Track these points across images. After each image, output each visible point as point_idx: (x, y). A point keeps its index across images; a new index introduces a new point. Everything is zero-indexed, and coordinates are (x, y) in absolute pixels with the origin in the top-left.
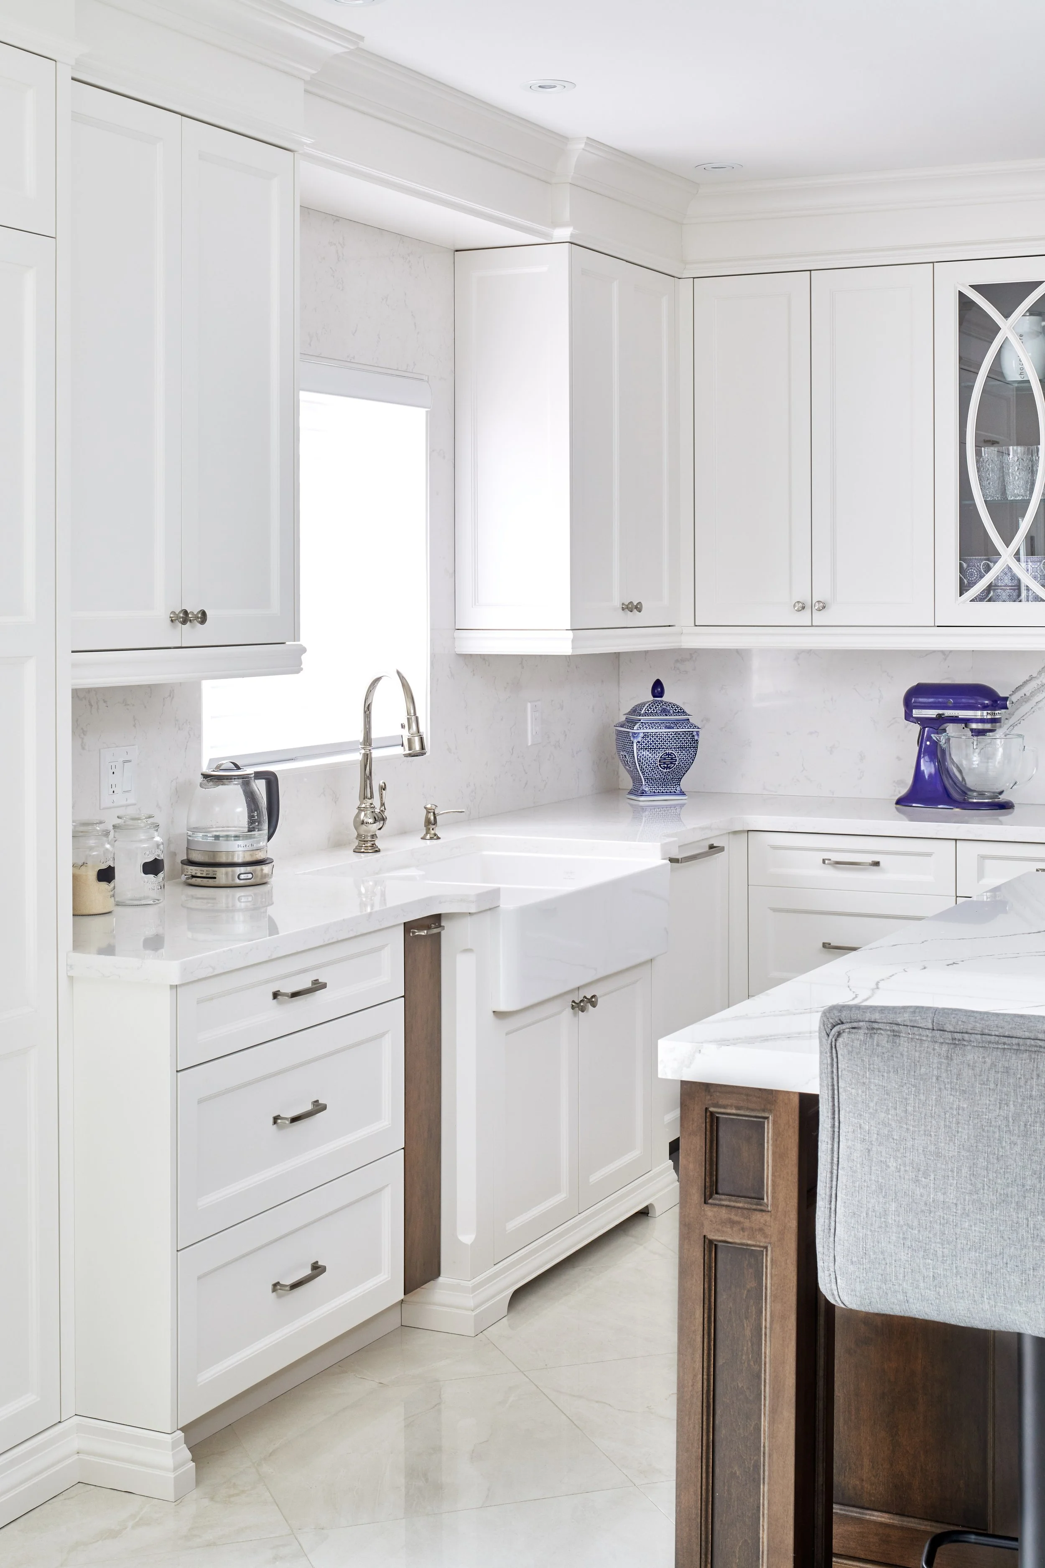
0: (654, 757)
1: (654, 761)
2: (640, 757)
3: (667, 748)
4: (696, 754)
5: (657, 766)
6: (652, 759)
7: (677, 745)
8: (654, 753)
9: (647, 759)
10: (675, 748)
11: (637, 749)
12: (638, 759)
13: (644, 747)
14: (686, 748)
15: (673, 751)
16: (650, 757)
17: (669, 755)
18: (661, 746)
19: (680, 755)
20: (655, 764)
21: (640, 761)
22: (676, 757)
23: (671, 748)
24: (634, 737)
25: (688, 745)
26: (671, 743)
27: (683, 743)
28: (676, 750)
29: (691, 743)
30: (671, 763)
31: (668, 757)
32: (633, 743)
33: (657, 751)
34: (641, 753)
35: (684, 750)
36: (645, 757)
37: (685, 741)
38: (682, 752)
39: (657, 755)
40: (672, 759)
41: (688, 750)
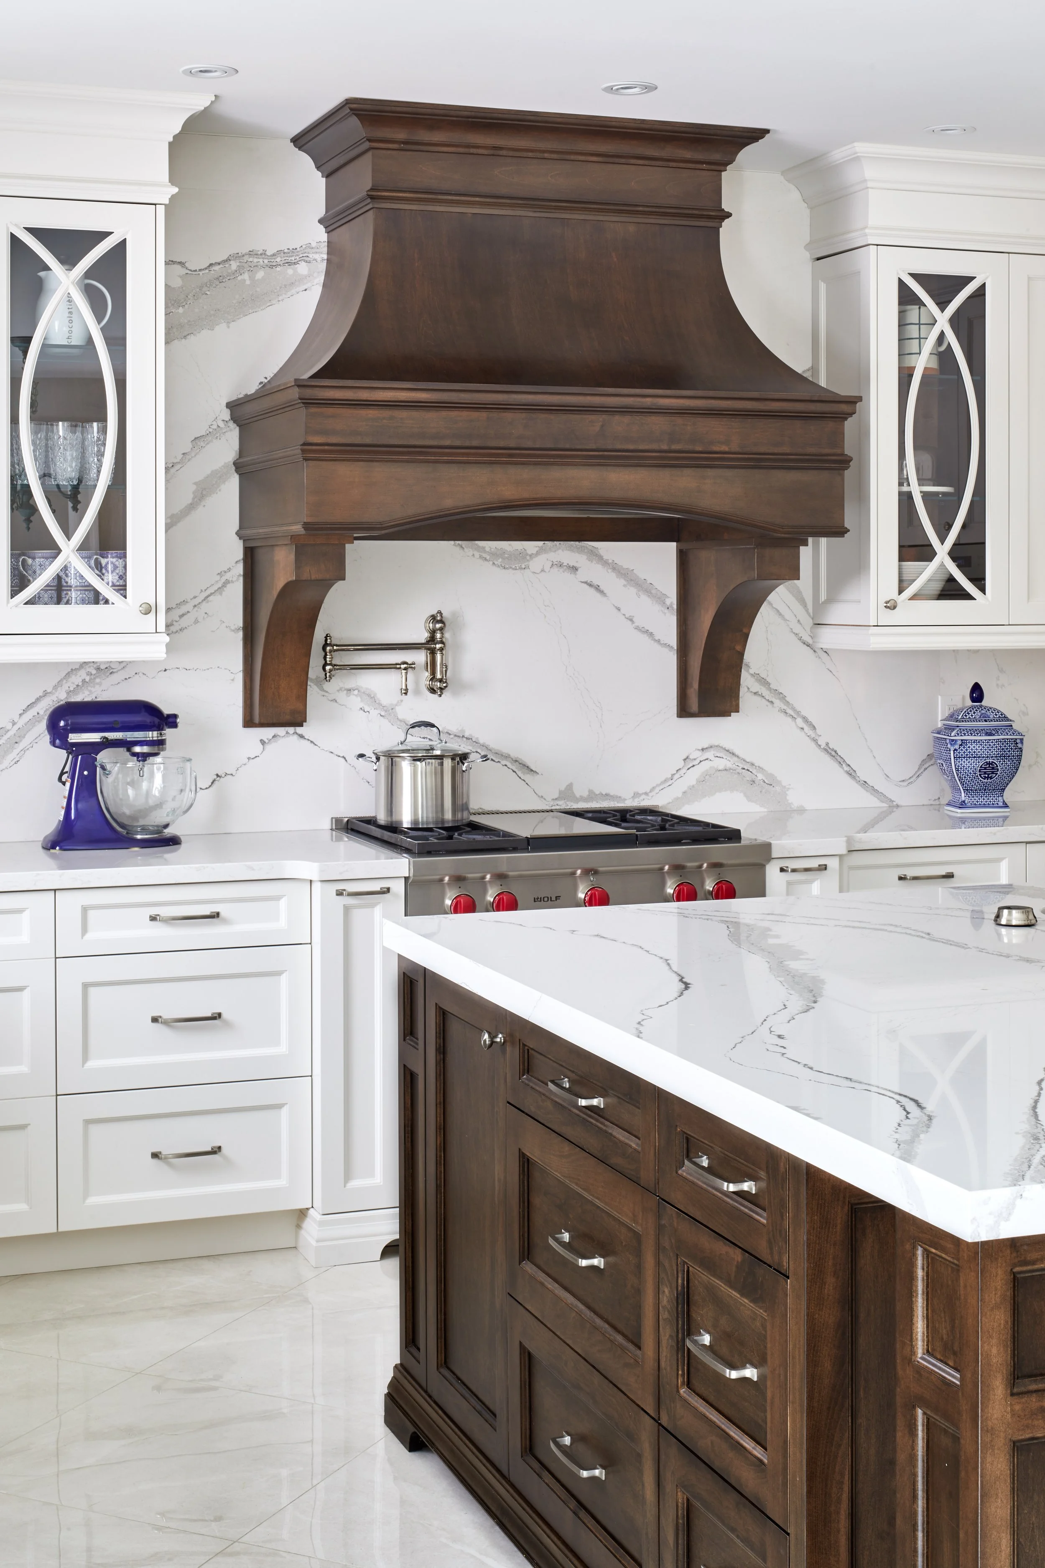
0: (974, 767)
1: (973, 771)
2: (958, 766)
3: (988, 757)
4: (1019, 763)
5: (977, 776)
6: (971, 769)
7: (998, 754)
8: (974, 762)
9: (966, 769)
10: (996, 757)
11: (955, 758)
12: (956, 768)
13: (962, 755)
14: (1009, 756)
15: (994, 760)
16: (969, 767)
17: (989, 764)
18: (981, 754)
19: (1002, 764)
20: (975, 774)
21: (958, 771)
22: (997, 766)
23: (992, 757)
24: (951, 744)
25: (1011, 754)
26: (992, 752)
27: (1005, 751)
28: (998, 759)
29: (1014, 751)
30: (993, 773)
31: (989, 767)
32: (950, 750)
33: (977, 760)
34: (959, 762)
35: (1007, 759)
36: (964, 767)
37: (1007, 749)
38: (1004, 761)
39: (976, 764)
40: (993, 768)
41: (1011, 759)
